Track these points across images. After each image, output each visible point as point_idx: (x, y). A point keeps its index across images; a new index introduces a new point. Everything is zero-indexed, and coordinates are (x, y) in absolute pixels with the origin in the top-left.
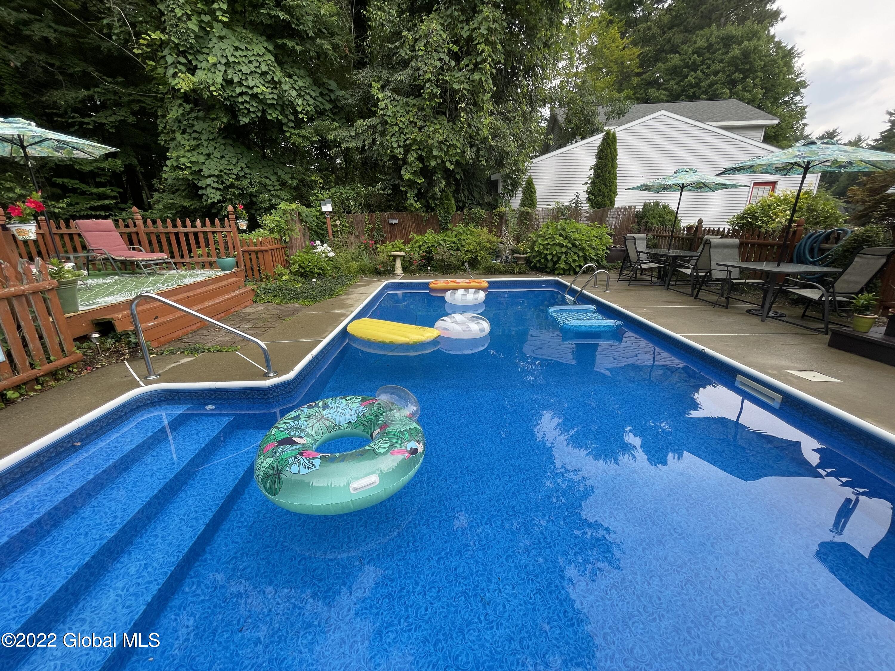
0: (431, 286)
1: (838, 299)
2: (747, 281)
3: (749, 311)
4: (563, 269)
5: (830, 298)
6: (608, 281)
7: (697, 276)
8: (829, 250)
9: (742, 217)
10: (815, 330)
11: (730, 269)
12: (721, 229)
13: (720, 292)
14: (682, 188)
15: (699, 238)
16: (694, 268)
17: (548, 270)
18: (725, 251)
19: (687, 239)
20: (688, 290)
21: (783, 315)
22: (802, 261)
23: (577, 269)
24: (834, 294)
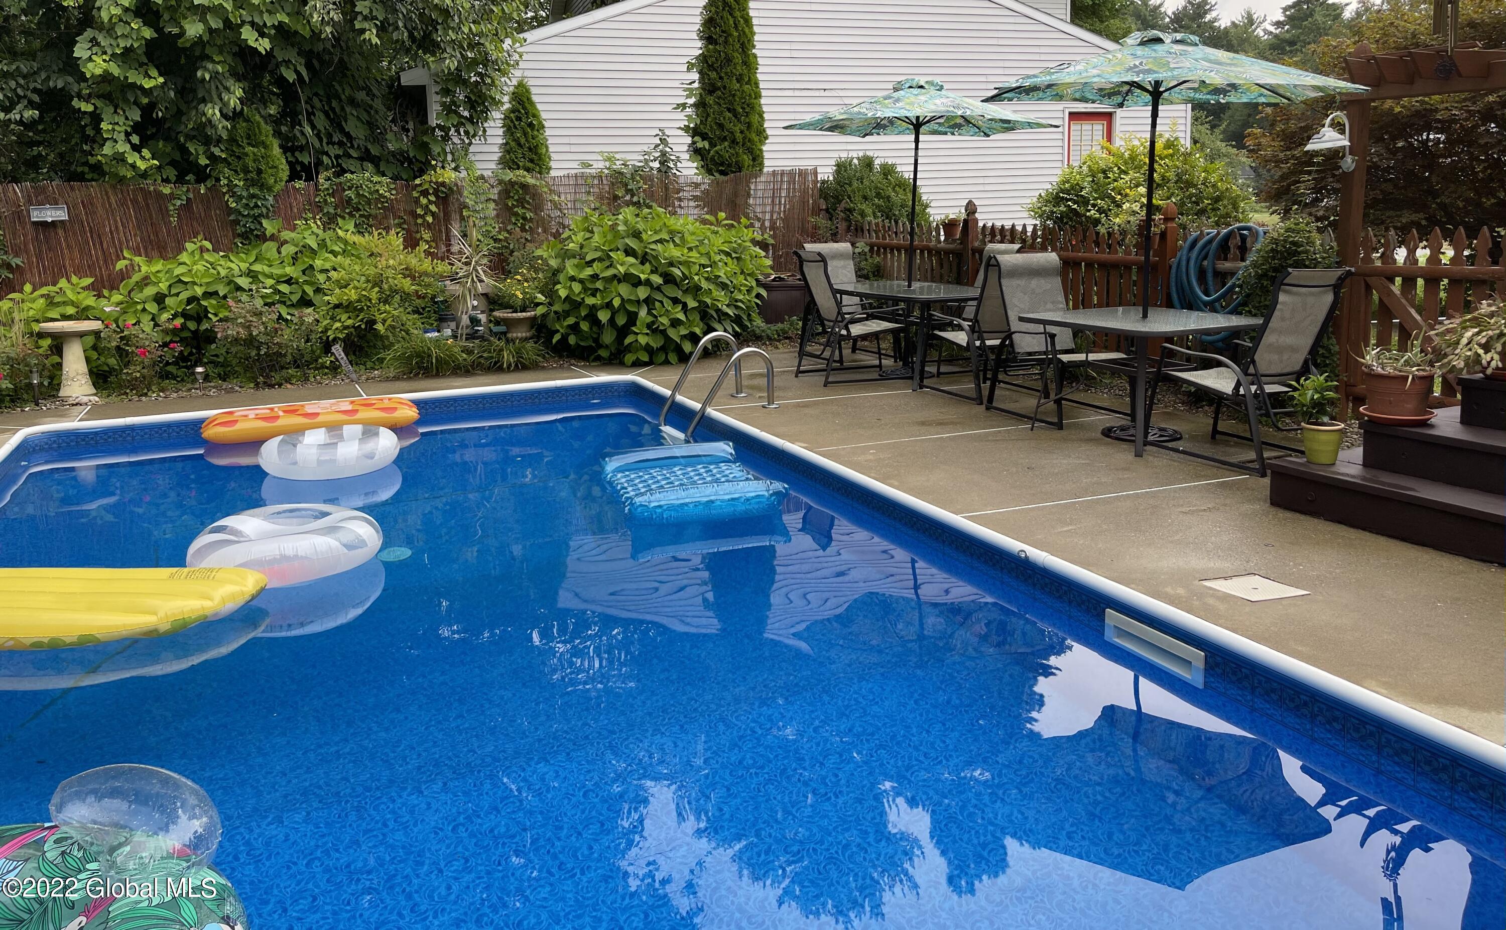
0: (210, 432)
1: (1269, 389)
2: (1092, 357)
3: (1107, 433)
4: (648, 348)
5: (1253, 388)
6: (770, 375)
7: (983, 347)
8: (1233, 274)
9: (1056, 199)
10: (1241, 467)
11: (1051, 329)
12: (1019, 228)
13: (1039, 385)
14: (917, 125)
15: (974, 251)
16: (972, 329)
17: (604, 353)
18: (1034, 283)
19: (947, 252)
20: (968, 386)
21: (1176, 437)
22: (1190, 304)
23: (687, 347)
24: (1257, 379)
